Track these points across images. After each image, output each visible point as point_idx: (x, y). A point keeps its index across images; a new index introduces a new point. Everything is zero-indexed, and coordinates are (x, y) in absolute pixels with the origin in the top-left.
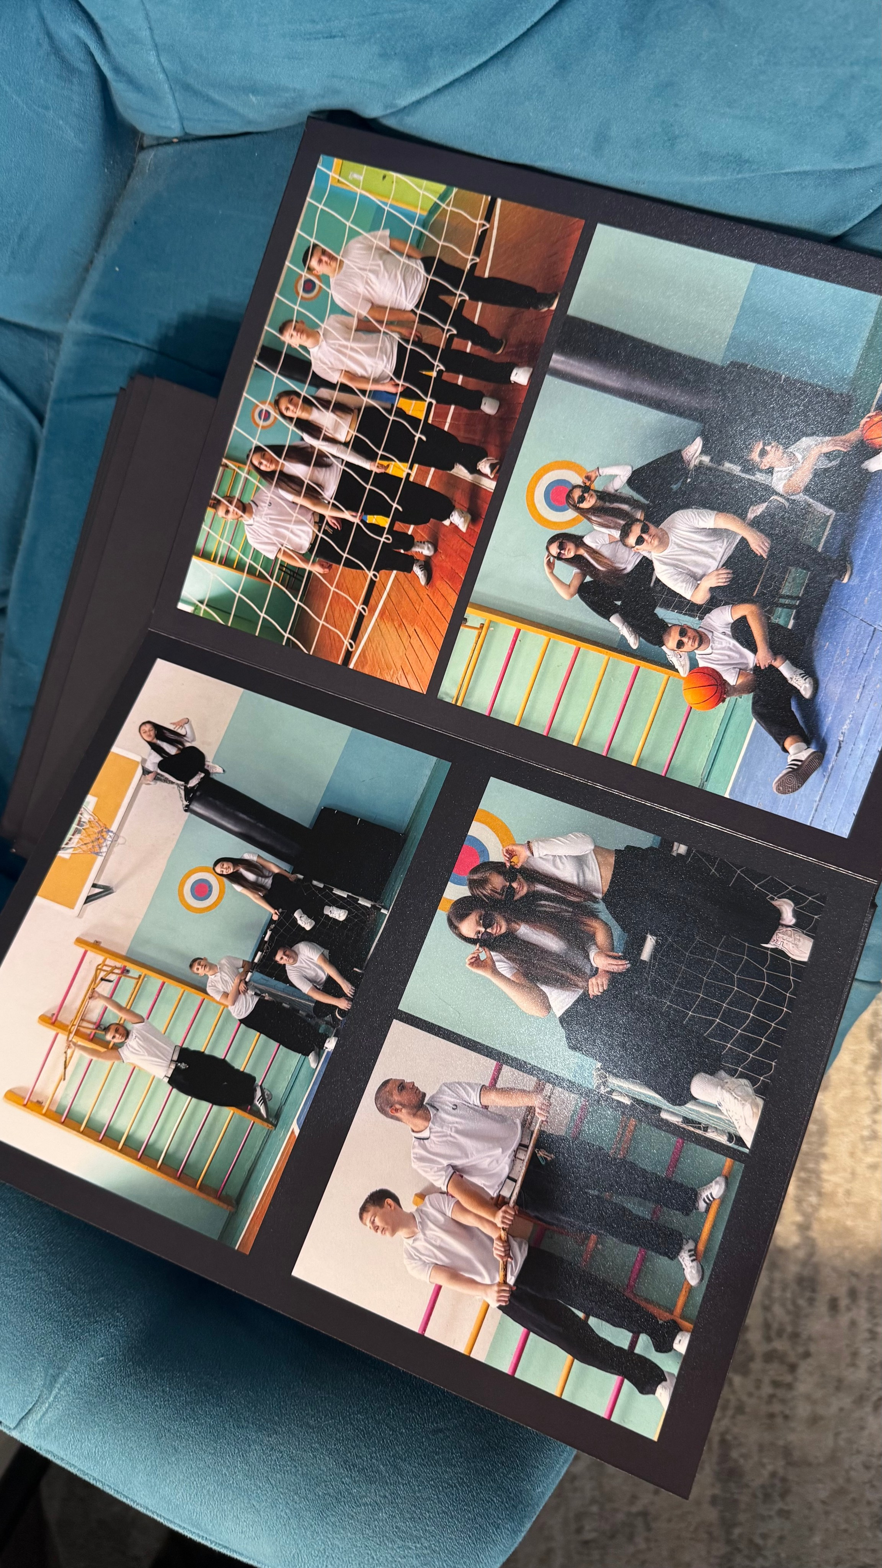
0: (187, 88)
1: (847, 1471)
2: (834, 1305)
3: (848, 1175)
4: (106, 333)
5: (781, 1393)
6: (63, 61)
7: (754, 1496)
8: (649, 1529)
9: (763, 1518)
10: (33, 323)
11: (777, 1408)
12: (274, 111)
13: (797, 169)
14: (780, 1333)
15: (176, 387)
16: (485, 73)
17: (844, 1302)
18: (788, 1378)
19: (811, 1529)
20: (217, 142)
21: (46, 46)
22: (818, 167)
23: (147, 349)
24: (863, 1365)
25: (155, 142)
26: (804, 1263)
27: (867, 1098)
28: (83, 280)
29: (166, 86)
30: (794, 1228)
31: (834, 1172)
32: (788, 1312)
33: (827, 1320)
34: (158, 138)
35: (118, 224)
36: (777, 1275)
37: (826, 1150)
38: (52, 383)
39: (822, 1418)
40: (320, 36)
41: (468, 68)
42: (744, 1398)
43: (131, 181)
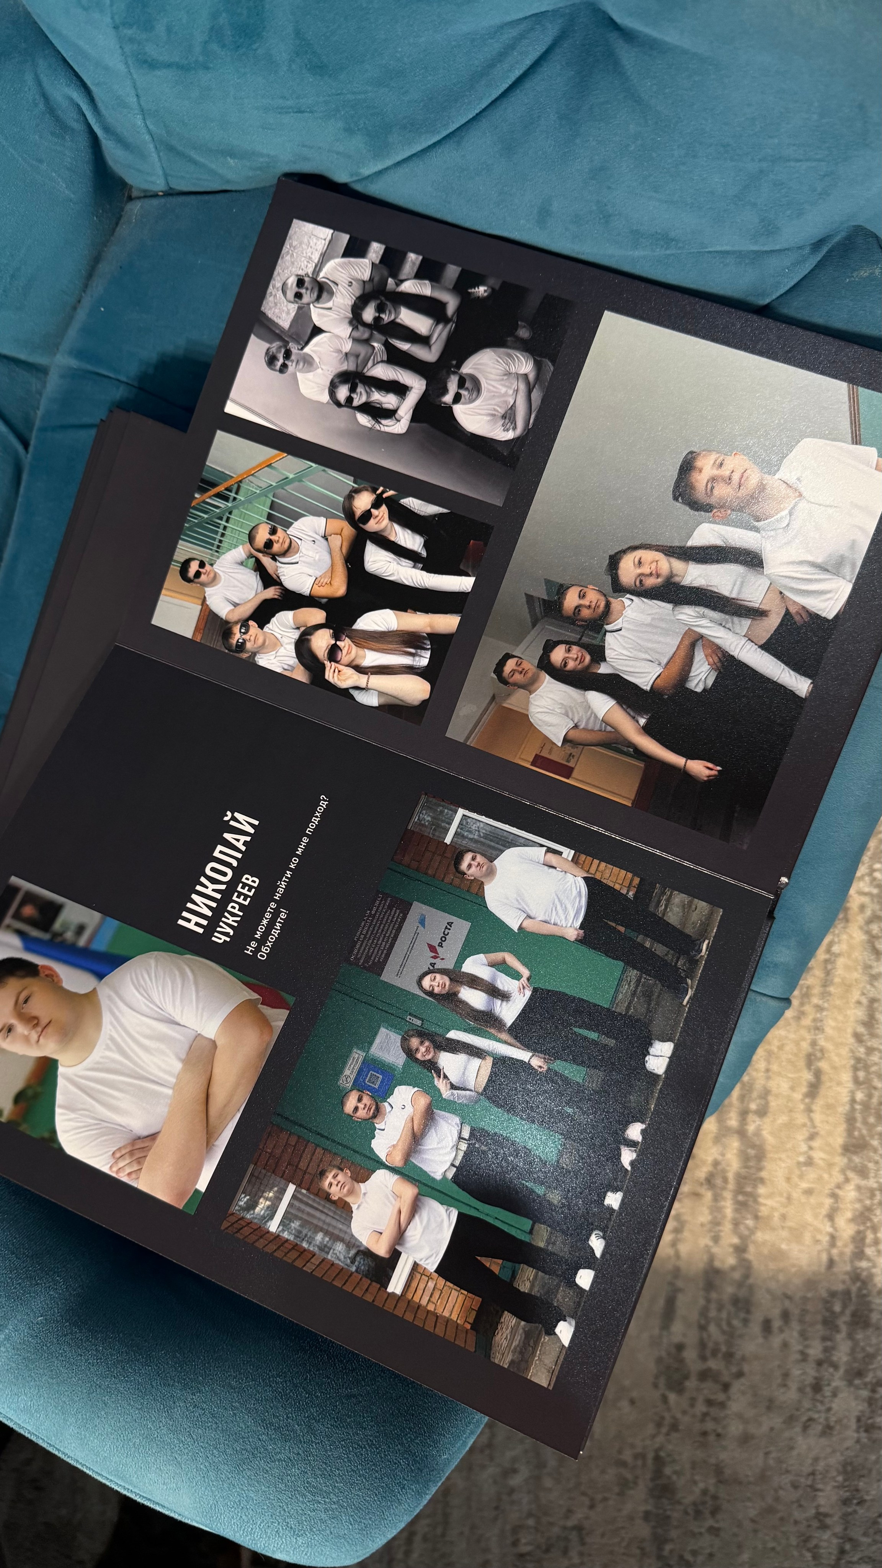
0: (171, 149)
1: (776, 1491)
2: (767, 1326)
3: (783, 1200)
4: (90, 367)
5: (714, 1411)
6: (58, 120)
7: (686, 1513)
8: (583, 1543)
9: (694, 1535)
10: (22, 356)
11: (709, 1426)
12: (250, 174)
13: (719, 248)
14: (715, 1353)
15: (150, 422)
16: (439, 150)
17: (777, 1324)
18: (721, 1397)
19: (740, 1546)
20: (199, 197)
21: (41, 106)
22: (736, 248)
23: (128, 384)
24: (794, 1386)
25: (142, 195)
26: (740, 1285)
27: (804, 1125)
28: (71, 318)
29: (151, 146)
30: (731, 1250)
31: (770, 1196)
32: (724, 1332)
33: (760, 1340)
34: (145, 191)
35: (104, 268)
36: (714, 1295)
37: (763, 1174)
38: (37, 412)
39: (753, 1437)
40: (290, 110)
41: (425, 145)
42: (679, 1415)
43: (118, 229)
